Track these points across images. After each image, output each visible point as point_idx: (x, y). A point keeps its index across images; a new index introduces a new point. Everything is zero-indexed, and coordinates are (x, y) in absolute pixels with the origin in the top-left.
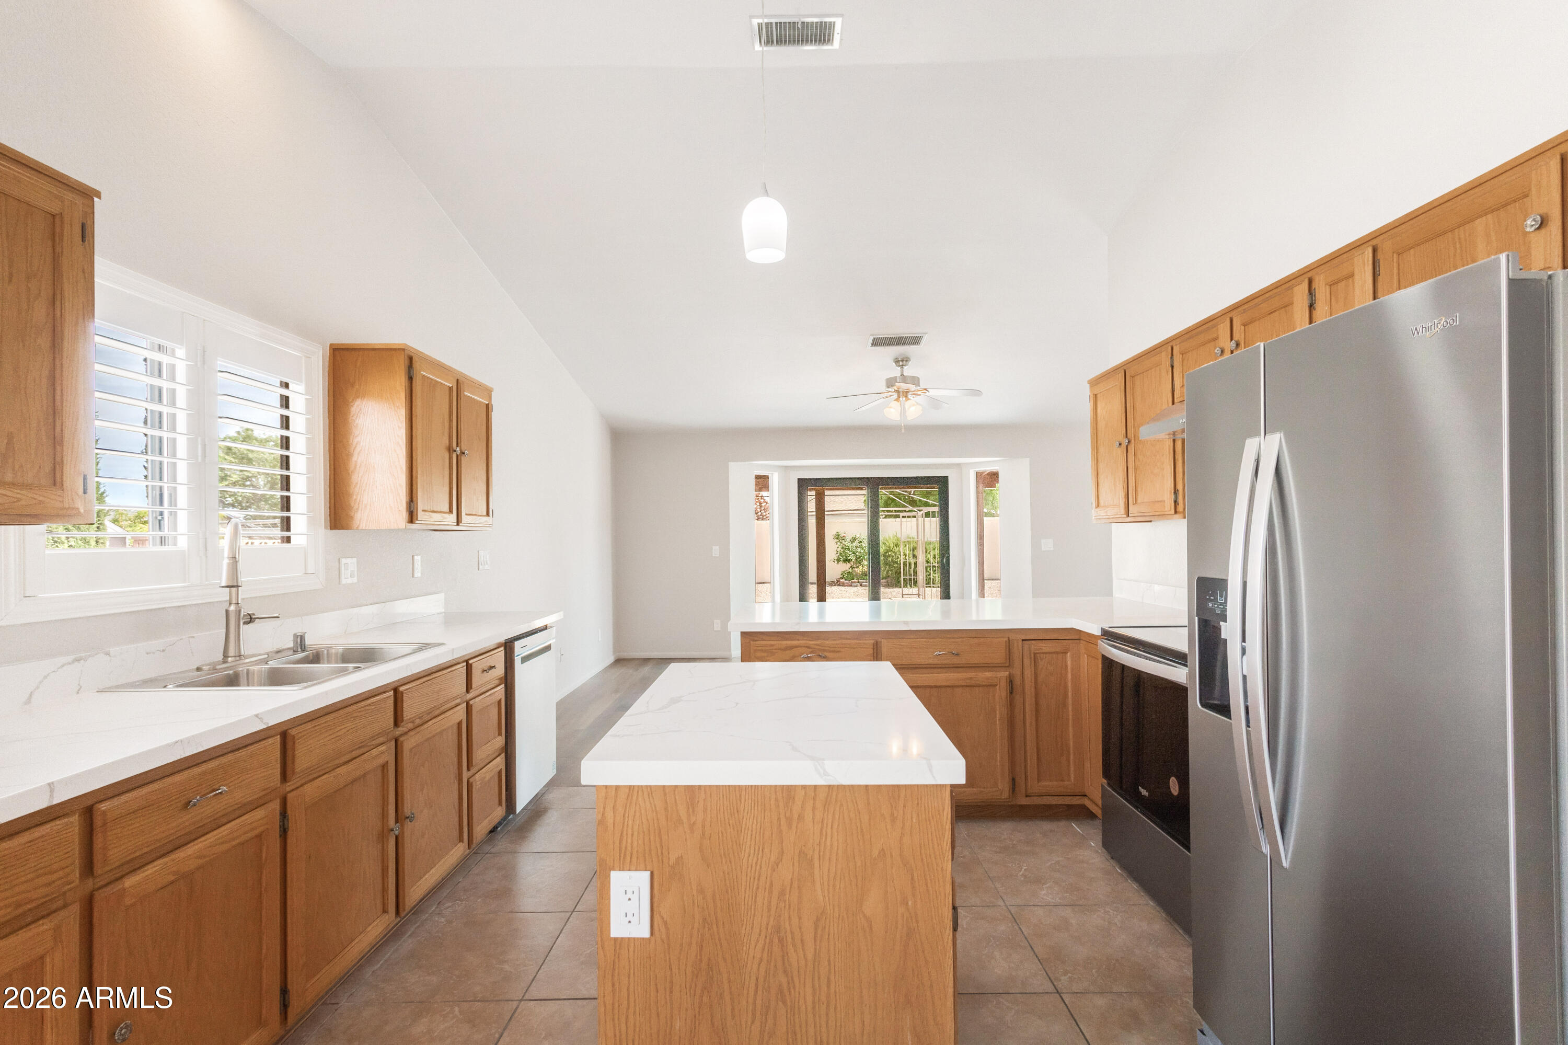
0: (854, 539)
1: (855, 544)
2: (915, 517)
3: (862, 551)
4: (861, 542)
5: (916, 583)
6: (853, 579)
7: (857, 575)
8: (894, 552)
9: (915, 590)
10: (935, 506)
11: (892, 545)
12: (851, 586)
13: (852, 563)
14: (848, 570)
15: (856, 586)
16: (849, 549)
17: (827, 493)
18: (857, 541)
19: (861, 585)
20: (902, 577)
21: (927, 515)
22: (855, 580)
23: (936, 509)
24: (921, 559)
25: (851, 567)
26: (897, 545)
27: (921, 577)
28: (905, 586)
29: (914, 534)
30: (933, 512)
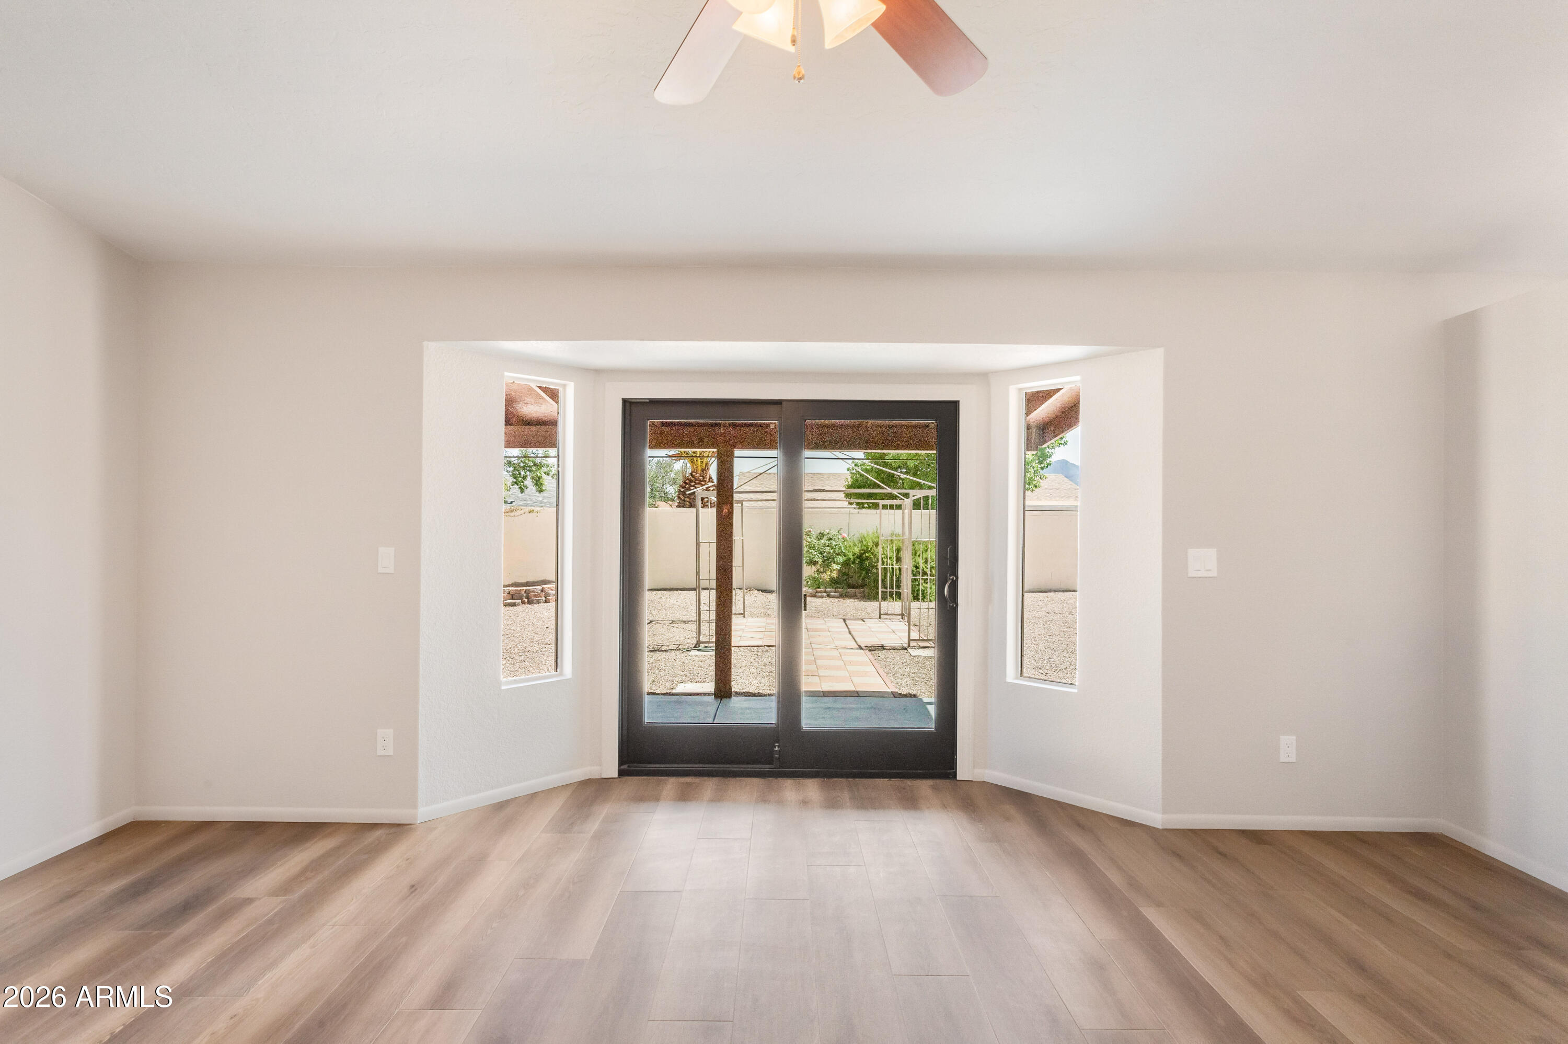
0: (821, 536)
1: (822, 541)
2: (899, 507)
3: (832, 551)
4: (830, 539)
5: (899, 595)
6: (819, 588)
7: (824, 583)
8: (872, 554)
9: (894, 606)
10: (931, 488)
11: (871, 544)
12: (815, 596)
13: (818, 566)
14: (813, 575)
15: (822, 597)
16: (814, 548)
17: (737, 452)
18: (825, 538)
19: (828, 596)
20: (880, 590)
21: (916, 505)
22: (822, 589)
23: (933, 493)
24: (907, 565)
25: (817, 571)
26: (877, 545)
27: (906, 588)
28: (884, 599)
29: (898, 531)
30: (926, 498)
